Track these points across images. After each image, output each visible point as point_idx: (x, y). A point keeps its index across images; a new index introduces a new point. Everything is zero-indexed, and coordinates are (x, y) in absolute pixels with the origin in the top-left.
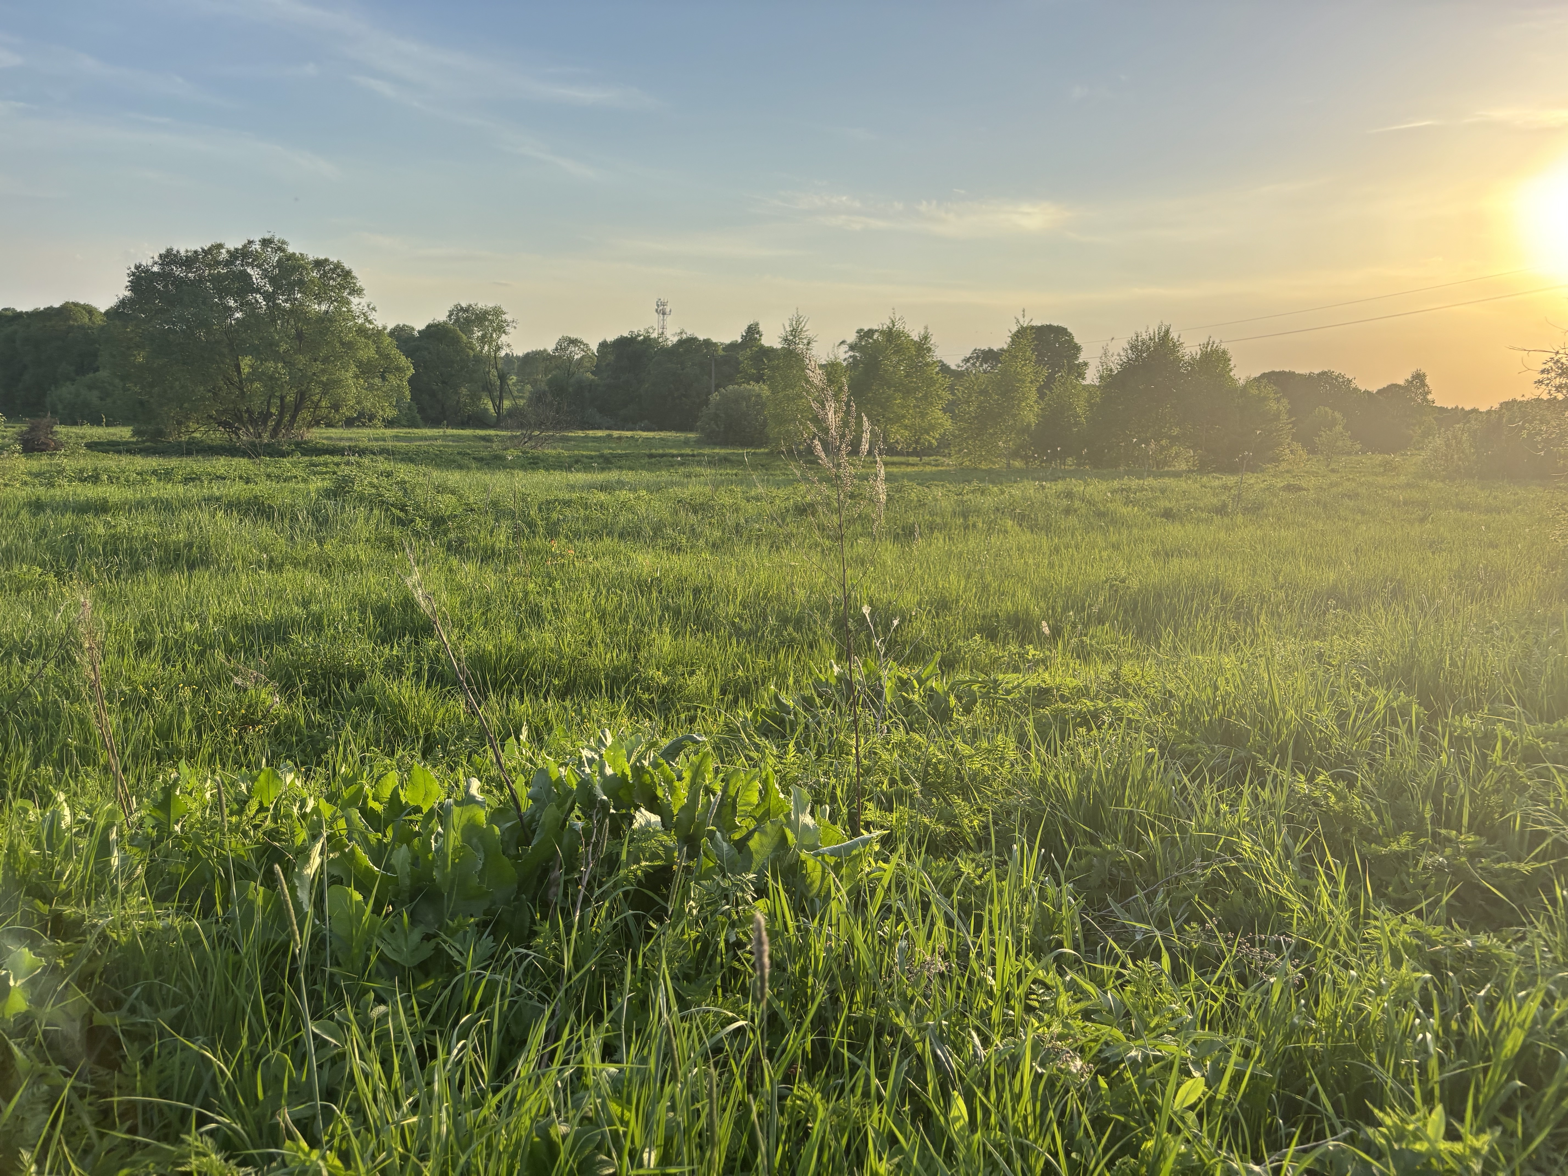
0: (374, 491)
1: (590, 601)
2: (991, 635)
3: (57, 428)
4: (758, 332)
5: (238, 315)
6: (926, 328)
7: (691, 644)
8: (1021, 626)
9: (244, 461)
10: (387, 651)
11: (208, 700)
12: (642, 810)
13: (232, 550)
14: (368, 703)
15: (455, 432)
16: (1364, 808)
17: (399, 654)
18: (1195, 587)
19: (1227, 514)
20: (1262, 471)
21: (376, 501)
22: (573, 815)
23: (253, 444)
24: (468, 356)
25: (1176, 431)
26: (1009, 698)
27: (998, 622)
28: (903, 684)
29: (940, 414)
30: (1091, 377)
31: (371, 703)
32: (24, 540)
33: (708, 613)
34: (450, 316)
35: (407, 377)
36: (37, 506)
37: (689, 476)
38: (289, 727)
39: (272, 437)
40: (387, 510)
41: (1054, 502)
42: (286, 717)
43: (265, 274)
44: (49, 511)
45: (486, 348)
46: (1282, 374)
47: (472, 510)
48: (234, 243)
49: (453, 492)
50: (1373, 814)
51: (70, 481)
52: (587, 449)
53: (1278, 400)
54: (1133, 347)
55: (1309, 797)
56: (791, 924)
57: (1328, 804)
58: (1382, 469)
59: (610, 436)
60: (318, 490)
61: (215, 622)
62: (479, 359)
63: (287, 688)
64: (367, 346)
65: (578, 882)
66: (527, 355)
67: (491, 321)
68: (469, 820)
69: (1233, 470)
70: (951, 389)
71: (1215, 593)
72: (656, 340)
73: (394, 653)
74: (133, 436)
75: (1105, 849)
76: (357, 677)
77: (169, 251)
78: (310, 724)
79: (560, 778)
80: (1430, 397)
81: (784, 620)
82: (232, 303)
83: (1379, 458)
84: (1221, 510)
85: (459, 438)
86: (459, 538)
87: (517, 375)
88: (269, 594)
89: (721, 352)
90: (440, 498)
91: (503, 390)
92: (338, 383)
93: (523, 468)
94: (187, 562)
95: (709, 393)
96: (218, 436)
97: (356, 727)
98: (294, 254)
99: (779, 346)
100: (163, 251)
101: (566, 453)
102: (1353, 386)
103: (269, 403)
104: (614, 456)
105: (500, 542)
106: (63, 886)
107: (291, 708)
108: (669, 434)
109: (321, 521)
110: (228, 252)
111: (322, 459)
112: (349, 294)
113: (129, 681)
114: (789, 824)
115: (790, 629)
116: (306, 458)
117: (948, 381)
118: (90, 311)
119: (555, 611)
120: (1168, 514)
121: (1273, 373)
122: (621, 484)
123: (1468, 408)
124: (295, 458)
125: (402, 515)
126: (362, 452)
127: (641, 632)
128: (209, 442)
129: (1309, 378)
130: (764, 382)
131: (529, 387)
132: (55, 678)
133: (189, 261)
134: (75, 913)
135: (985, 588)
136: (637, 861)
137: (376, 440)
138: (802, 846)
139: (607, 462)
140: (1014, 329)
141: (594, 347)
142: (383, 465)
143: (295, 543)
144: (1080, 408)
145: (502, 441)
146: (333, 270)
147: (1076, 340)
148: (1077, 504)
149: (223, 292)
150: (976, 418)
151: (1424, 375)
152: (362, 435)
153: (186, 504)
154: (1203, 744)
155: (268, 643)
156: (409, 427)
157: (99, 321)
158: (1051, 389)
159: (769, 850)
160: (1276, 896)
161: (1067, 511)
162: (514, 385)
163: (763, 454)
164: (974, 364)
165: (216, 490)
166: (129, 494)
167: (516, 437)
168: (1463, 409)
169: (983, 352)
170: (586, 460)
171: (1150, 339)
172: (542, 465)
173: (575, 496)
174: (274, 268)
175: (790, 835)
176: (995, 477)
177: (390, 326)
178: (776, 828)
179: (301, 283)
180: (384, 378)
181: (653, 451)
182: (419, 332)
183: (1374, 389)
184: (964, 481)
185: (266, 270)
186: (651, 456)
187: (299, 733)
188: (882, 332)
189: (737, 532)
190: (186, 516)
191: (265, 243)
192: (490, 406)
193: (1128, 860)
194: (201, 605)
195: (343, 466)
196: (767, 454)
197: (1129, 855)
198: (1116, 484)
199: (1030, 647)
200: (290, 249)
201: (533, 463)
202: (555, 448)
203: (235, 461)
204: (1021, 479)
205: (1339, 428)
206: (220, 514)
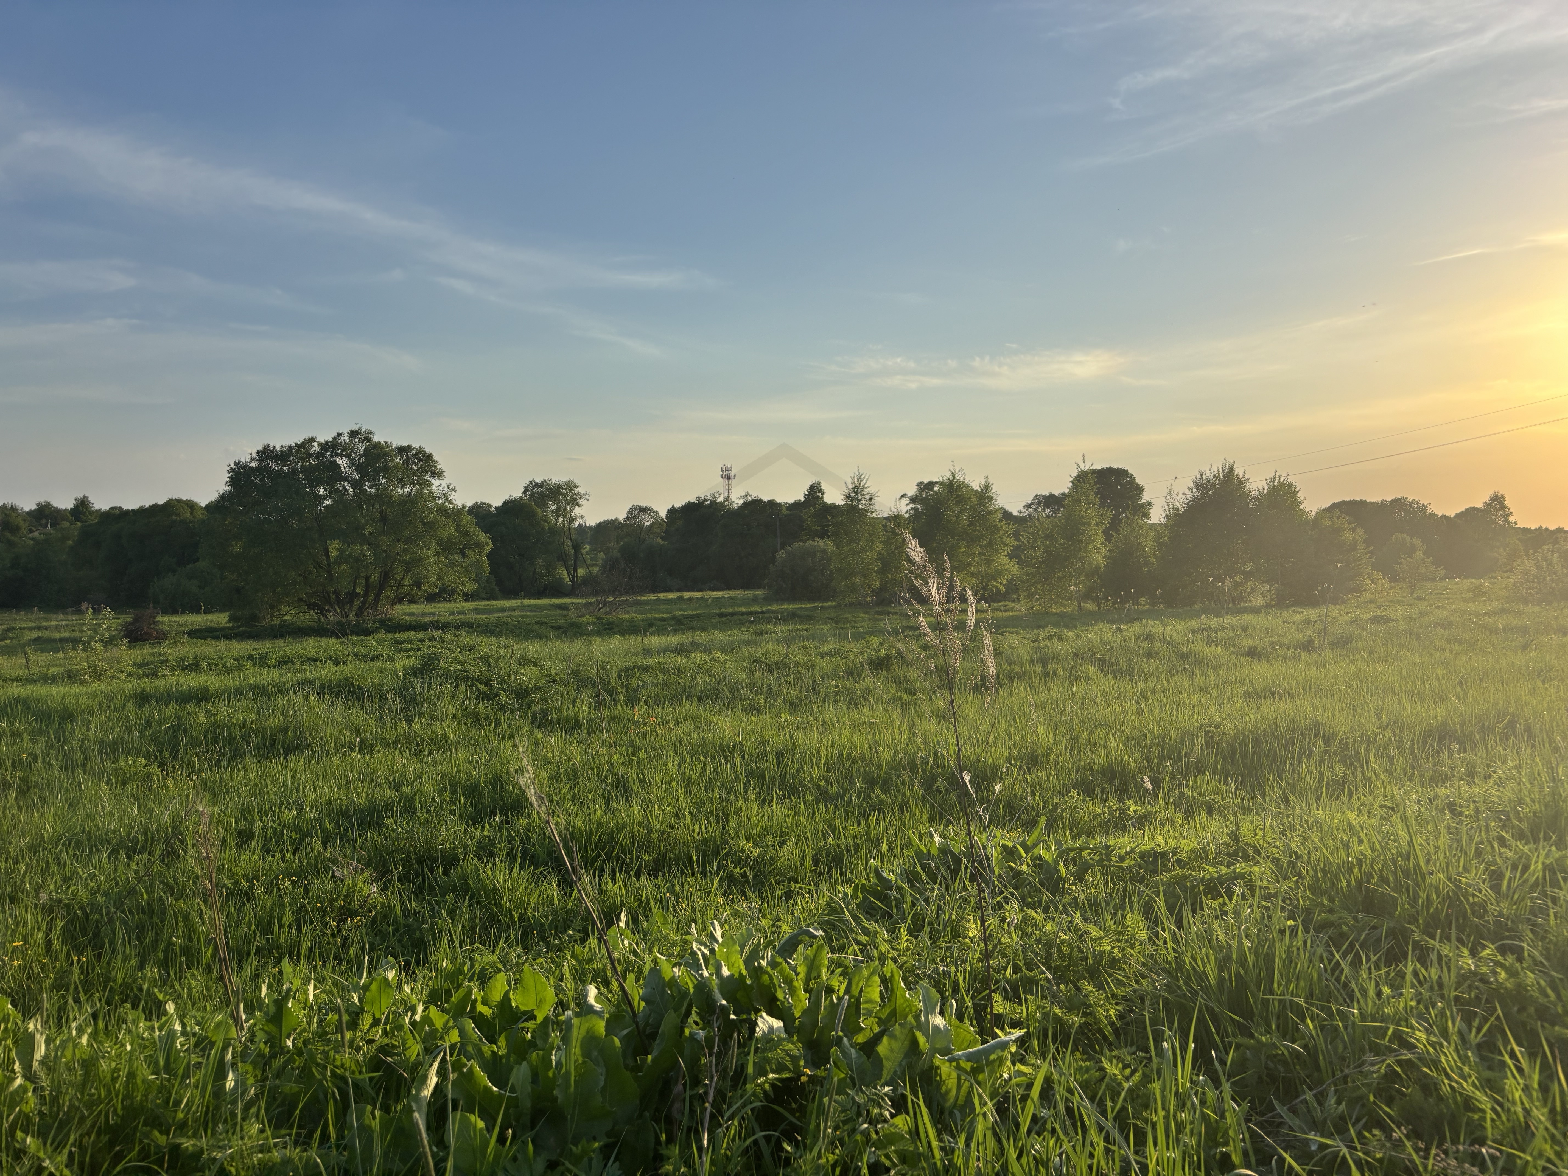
0: (459, 667)
1: (675, 770)
2: (1088, 790)
3: (159, 618)
4: (820, 491)
5: (328, 503)
6: (987, 478)
7: (778, 810)
8: (1118, 779)
9: (332, 641)
10: (479, 831)
11: (306, 890)
12: (764, 1014)
13: (326, 732)
14: (463, 889)
15: (533, 602)
16: (1538, 983)
17: (491, 835)
18: (1293, 731)
19: (1314, 650)
20: (1344, 602)
21: (461, 678)
22: (690, 1020)
23: (340, 624)
24: (543, 528)
25: (1249, 567)
26: (1124, 865)
27: (1092, 775)
28: (1010, 853)
29: (1006, 560)
30: (1157, 516)
31: (466, 888)
32: (130, 732)
33: (793, 777)
34: (525, 492)
35: (486, 553)
36: (142, 698)
37: (761, 634)
38: (385, 916)
39: (358, 616)
40: (472, 685)
41: (1133, 644)
42: (382, 904)
43: (352, 464)
44: (153, 702)
45: (561, 520)
46: (1353, 503)
47: (554, 681)
48: (324, 436)
49: (535, 664)
50: (1549, 991)
51: (173, 670)
52: (659, 612)
53: (1353, 530)
54: (1198, 486)
55: (1475, 974)
56: (935, 1144)
57: (1497, 980)
58: (1471, 595)
59: (680, 598)
60: (404, 669)
61: (311, 808)
62: (554, 531)
63: (382, 875)
64: (447, 524)
65: (702, 1098)
66: (599, 525)
67: (565, 495)
68: (588, 1032)
69: (1313, 602)
70: (1016, 535)
71: (1316, 736)
72: (722, 504)
73: (486, 833)
74: (229, 622)
75: (1259, 1042)
76: (450, 860)
77: (266, 448)
78: (406, 912)
79: (673, 979)
80: (1511, 519)
81: (871, 782)
82: (322, 492)
83: (1466, 583)
84: (1308, 646)
85: (536, 608)
86: (542, 710)
87: (590, 543)
88: (362, 777)
89: (785, 512)
90: (523, 671)
91: (577, 559)
92: (420, 561)
93: (598, 633)
94: (283, 747)
95: (775, 551)
96: (308, 617)
97: (452, 913)
98: (379, 443)
99: (842, 503)
100: (260, 448)
101: (639, 617)
102: (1429, 511)
103: (355, 583)
104: (686, 617)
105: (583, 712)
106: (180, 1115)
107: (387, 896)
108: (737, 592)
109: (409, 700)
110: (320, 444)
111: (406, 635)
112: (430, 477)
113: (231, 876)
114: (920, 1026)
115: (878, 791)
116: (390, 636)
117: (1012, 528)
118: (191, 505)
119: (641, 781)
120: (1252, 653)
121: (1343, 503)
122: (695, 646)
123: (1552, 528)
124: (379, 636)
125: (486, 689)
126: (443, 627)
127: (727, 800)
128: (299, 623)
129: (1382, 506)
130: (828, 537)
131: (602, 555)
132: (161, 874)
133: (285, 455)
134: (193, 1145)
135: (1075, 740)
136: (765, 1074)
137: (459, 613)
138: (934, 1051)
139: (679, 624)
140: (1075, 473)
141: (663, 514)
142: (466, 639)
143: (385, 723)
144: (1149, 546)
145: (577, 609)
146: (415, 456)
147: (1138, 481)
148: (1158, 646)
149: (314, 482)
150: (1043, 562)
151: (1503, 497)
152: (442, 610)
153: (281, 689)
154: (1345, 914)
155: (363, 829)
156: (488, 599)
157: (200, 516)
158: (1117, 531)
159: (900, 1056)
160: (1461, 1094)
161: (1149, 654)
162: (587, 553)
163: (830, 607)
164: (1036, 510)
165: (309, 673)
166: (229, 682)
167: (591, 603)
168: (1547, 529)
169: (1045, 497)
170: (659, 623)
171: (1215, 476)
172: (616, 630)
173: (652, 661)
174: (361, 456)
175: (921, 1039)
176: (1068, 621)
177: (469, 504)
178: (905, 1031)
179: (385, 469)
180: (464, 555)
181: (723, 610)
182: (496, 508)
183: (1451, 513)
184: (1039, 627)
185: (354, 459)
186: (722, 615)
187: (396, 922)
188: (941, 484)
189: (814, 689)
190: (282, 701)
191: (353, 434)
192: (565, 575)
193: (1286, 1053)
194: (298, 791)
195: (427, 643)
196: (834, 607)
197: (1287, 1047)
198: (1195, 623)
199: (1130, 802)
200: (376, 439)
201: (608, 629)
202: (628, 613)
203: (324, 642)
204: (1096, 622)
205: (1419, 554)
206: (312, 698)
